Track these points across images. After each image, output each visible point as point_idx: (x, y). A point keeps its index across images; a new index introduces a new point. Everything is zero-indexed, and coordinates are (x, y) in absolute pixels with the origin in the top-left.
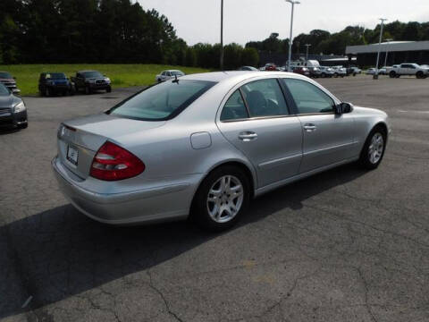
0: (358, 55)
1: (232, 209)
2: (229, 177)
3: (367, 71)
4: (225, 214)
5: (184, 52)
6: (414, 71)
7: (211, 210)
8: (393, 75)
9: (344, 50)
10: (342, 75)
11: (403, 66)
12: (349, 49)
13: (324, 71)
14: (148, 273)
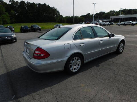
0: (114, 19)
1: (77, 68)
2: (77, 57)
3: (117, 24)
4: (75, 69)
5: (62, 19)
6: (131, 23)
7: (71, 68)
8: (124, 25)
9: (110, 17)
10: (109, 25)
11: (127, 22)
12: (111, 17)
13: (104, 24)
14: (51, 88)
